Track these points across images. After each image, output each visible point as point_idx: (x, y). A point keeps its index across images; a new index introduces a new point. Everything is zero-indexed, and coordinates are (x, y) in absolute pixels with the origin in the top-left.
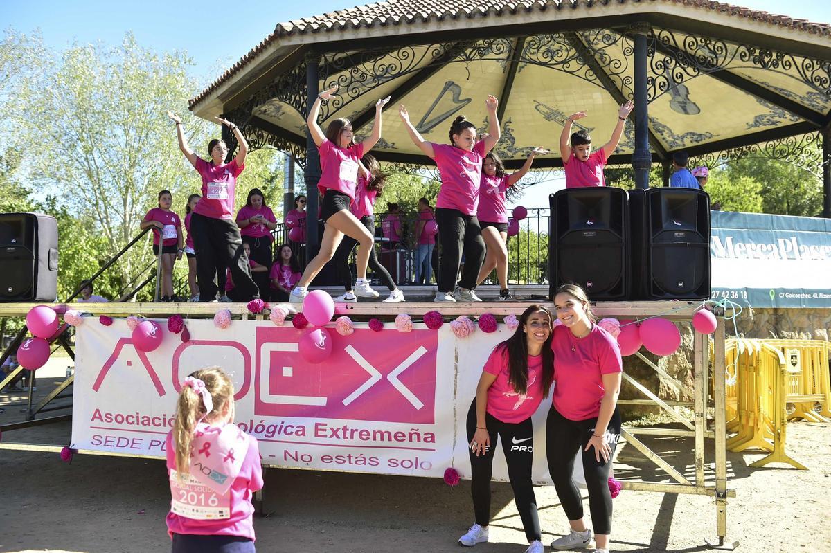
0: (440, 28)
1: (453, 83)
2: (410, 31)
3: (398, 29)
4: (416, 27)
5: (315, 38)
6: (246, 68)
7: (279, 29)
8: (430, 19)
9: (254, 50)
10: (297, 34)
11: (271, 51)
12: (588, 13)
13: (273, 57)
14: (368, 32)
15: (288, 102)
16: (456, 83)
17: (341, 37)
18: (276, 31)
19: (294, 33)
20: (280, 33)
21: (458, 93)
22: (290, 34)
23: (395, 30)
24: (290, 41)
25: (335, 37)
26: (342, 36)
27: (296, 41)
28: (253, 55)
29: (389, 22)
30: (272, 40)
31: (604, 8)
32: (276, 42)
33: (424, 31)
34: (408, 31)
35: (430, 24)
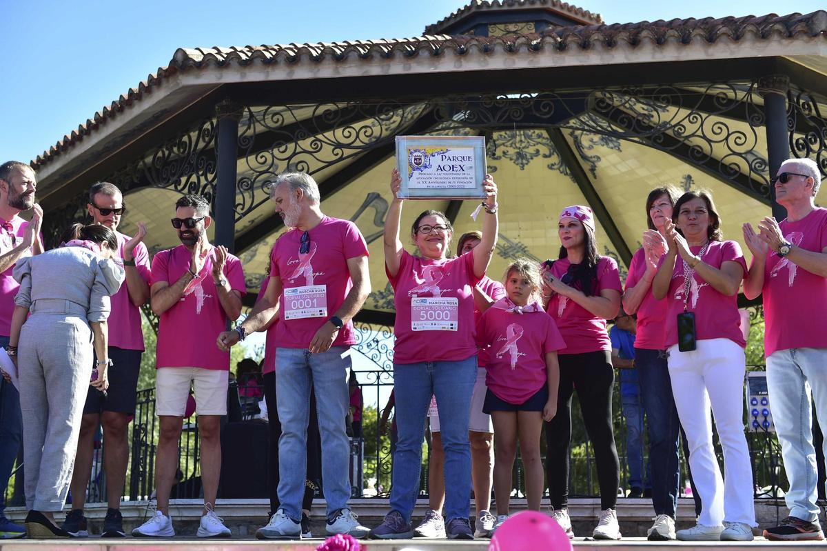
0: (461, 66)
1: (378, 196)
2: (410, 69)
3: (389, 66)
4: (419, 63)
5: (243, 75)
6: (105, 129)
7: (180, 57)
8: (443, 52)
9: (126, 96)
10: (212, 66)
11: (160, 95)
12: (706, 53)
13: (158, 109)
14: (337, 68)
15: (172, 187)
16: (382, 195)
17: (288, 74)
18: (173, 62)
19: (207, 65)
20: (181, 64)
21: (383, 211)
22: (200, 66)
23: (382, 67)
24: (198, 77)
25: (279, 74)
26: (292, 73)
27: (210, 78)
28: (120, 107)
29: (374, 53)
30: (165, 75)
31: (733, 46)
32: (171, 80)
33: (432, 70)
34: (404, 68)
35: (443, 60)
